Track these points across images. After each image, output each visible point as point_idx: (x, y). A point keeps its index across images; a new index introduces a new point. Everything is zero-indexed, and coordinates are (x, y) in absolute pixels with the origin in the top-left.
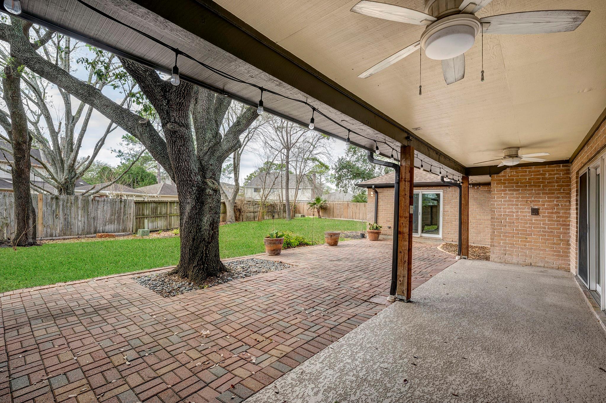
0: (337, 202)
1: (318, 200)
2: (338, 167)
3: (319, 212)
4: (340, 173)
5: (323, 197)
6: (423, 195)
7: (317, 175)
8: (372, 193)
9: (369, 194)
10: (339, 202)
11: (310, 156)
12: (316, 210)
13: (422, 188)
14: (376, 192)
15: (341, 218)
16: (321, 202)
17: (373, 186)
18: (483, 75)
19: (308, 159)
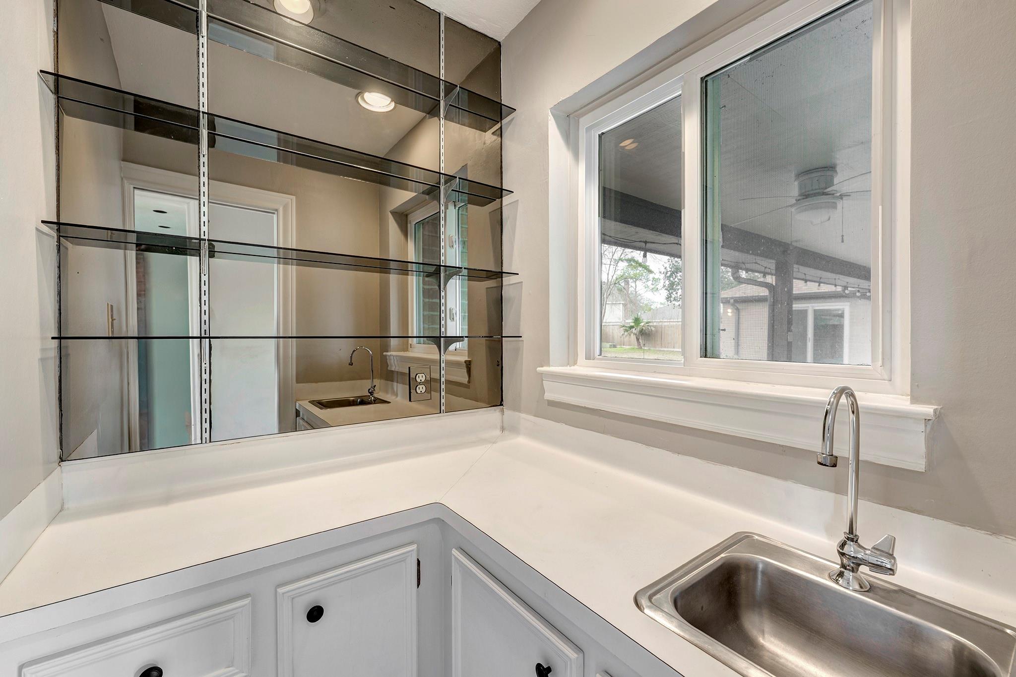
0: (666, 324)
1: (637, 321)
2: (669, 269)
3: (638, 340)
4: (671, 279)
5: (645, 318)
6: (815, 311)
7: (630, 281)
8: (730, 311)
9: (726, 312)
10: (671, 324)
11: (623, 256)
12: (633, 337)
13: (812, 301)
14: (738, 309)
15: (674, 348)
16: (642, 324)
17: (732, 301)
18: (842, 238)
19: (621, 260)
